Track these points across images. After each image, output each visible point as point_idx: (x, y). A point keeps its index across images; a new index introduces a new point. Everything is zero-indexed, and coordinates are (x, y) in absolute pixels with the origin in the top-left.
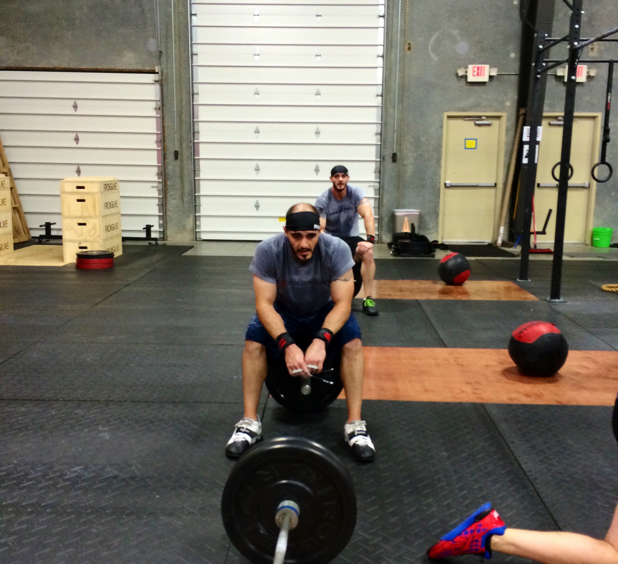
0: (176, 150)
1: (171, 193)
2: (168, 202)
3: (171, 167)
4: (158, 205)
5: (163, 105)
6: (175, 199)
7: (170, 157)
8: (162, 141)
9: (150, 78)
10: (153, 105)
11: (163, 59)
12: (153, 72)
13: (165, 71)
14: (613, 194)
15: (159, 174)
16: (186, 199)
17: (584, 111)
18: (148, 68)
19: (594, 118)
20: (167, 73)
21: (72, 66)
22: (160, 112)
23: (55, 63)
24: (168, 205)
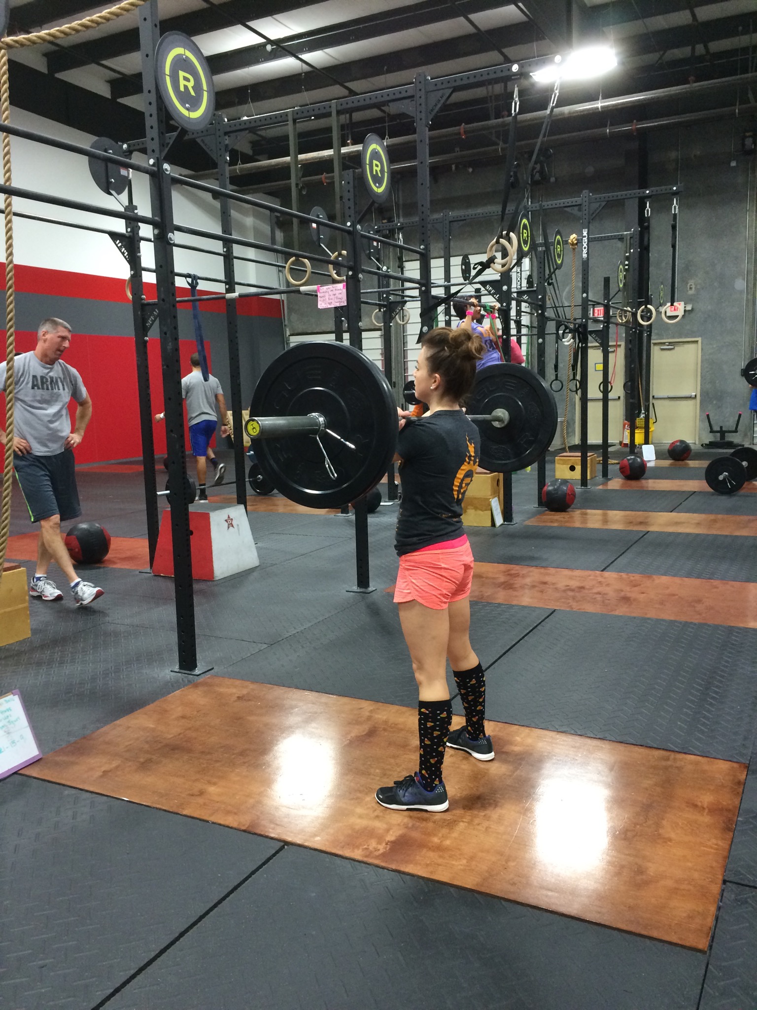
0: (394, 381)
9: (378, 334)
12: (380, 330)
14: (715, 402)
17: (686, 337)
18: (377, 327)
19: (697, 342)
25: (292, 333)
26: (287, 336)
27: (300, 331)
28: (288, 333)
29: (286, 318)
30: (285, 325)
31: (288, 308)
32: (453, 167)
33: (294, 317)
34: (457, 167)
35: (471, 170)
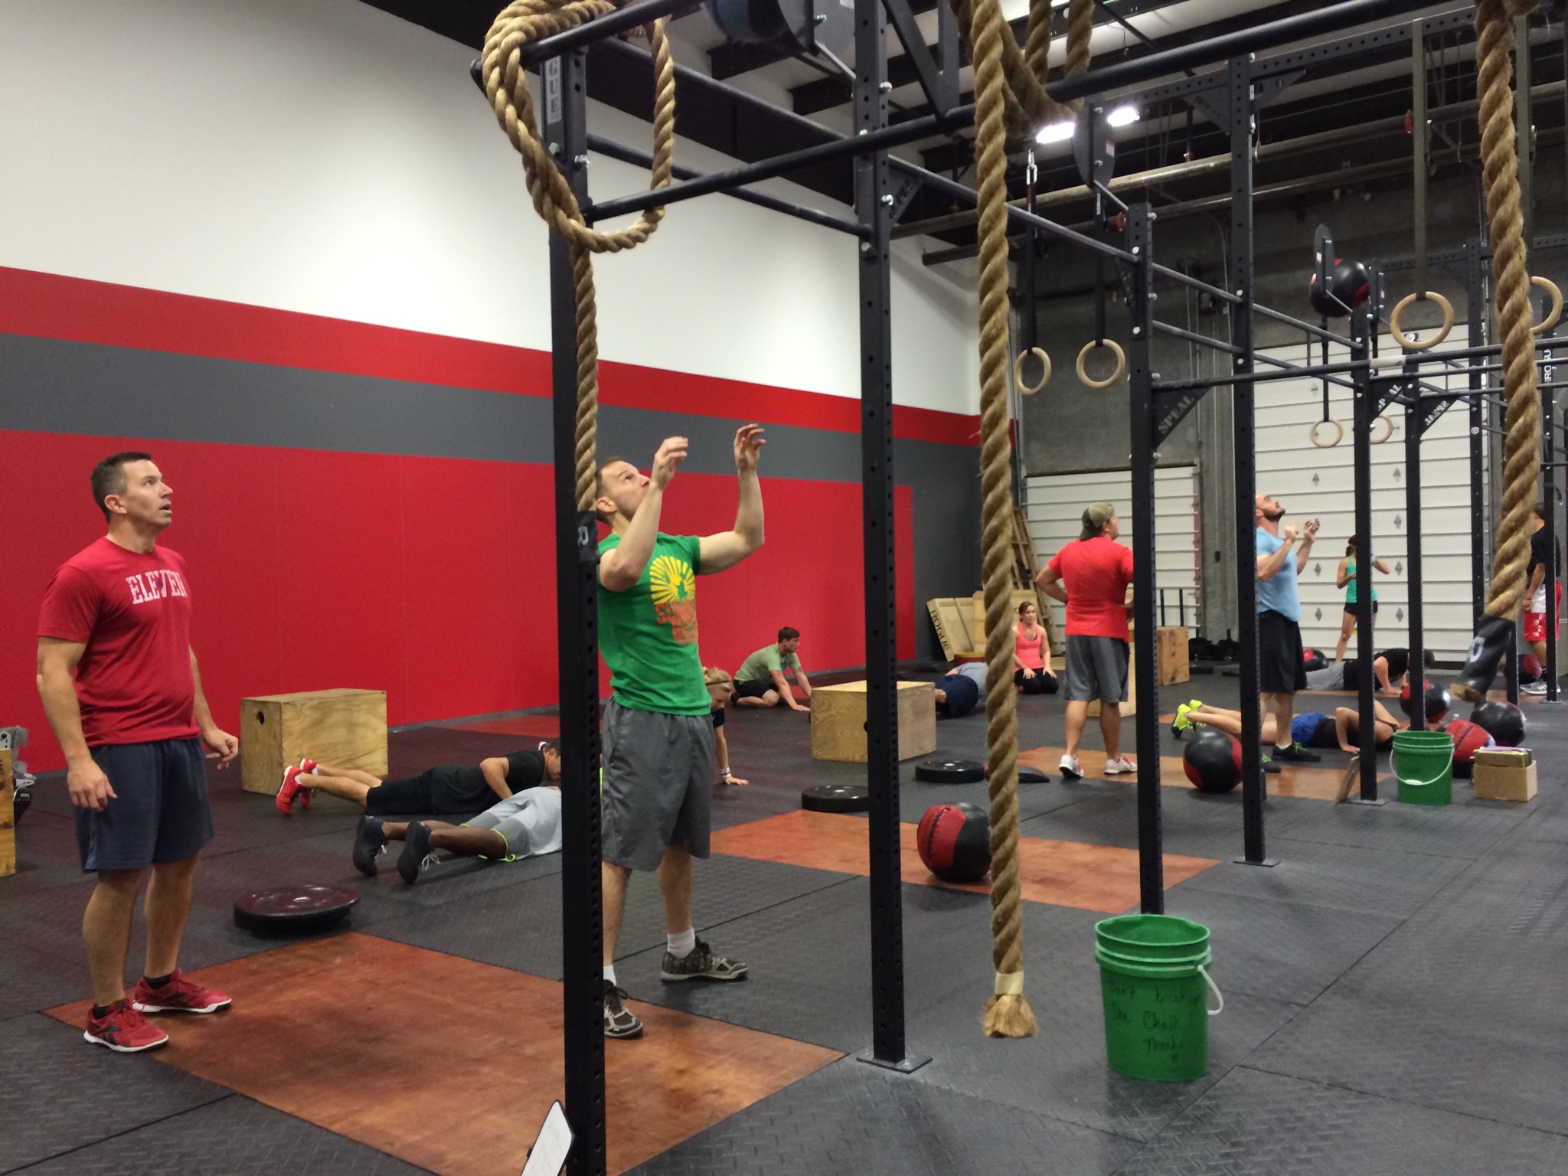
0: (1218, 549)
1: (1210, 601)
2: (1207, 612)
3: (1211, 571)
4: (1196, 615)
5: (1202, 501)
6: (1216, 607)
7: (1211, 559)
8: (1201, 540)
9: (1187, 471)
10: (1191, 501)
11: (1204, 449)
12: (1192, 465)
13: (1205, 464)
15: (1197, 579)
16: (1229, 608)
18: (1186, 461)
20: (1208, 465)
21: (1105, 467)
22: (1199, 507)
23: (1087, 465)
24: (1208, 616)
25: (1031, 472)
26: (1023, 477)
27: (1046, 470)
28: (1024, 473)
29: (1021, 449)
30: (1020, 461)
31: (1025, 432)
32: (1337, 194)
33: (1035, 446)
34: (1343, 194)
35: (1367, 197)
